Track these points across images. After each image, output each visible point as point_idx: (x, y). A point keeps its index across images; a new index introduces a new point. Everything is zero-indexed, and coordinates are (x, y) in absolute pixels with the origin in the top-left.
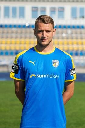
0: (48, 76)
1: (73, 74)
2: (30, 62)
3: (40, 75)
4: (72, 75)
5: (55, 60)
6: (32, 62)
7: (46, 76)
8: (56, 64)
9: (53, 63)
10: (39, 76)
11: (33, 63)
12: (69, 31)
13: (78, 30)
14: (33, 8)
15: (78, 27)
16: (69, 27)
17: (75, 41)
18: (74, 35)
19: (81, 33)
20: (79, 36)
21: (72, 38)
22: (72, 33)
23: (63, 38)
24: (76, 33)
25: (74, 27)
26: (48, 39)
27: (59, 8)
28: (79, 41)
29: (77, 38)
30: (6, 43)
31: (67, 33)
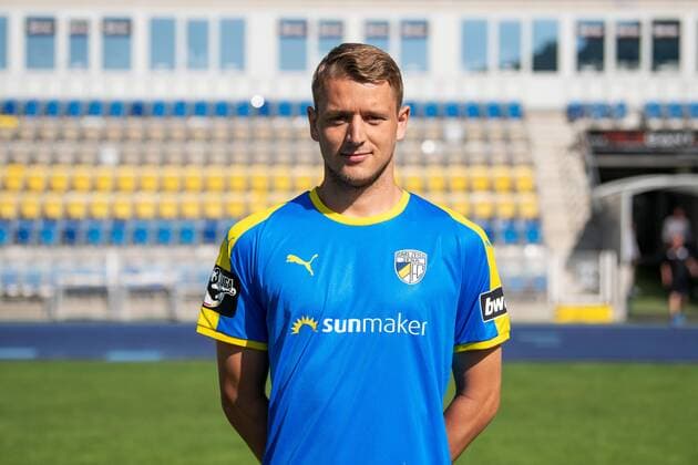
0: (377, 323)
1: (495, 314)
2: (292, 258)
3: (337, 322)
4: (486, 318)
5: (410, 252)
6: (300, 261)
7: (368, 323)
8: (414, 268)
9: (401, 266)
10: (332, 324)
11: (308, 265)
12: (454, 129)
13: (495, 126)
14: (283, 22)
15: (495, 111)
16: (453, 111)
17: (479, 174)
18: (475, 148)
19: (507, 139)
20: (498, 150)
21: (467, 163)
22: (465, 140)
23: (423, 162)
24: (485, 139)
25: (474, 111)
26: (372, 153)
27: (404, 23)
28: (500, 174)
29: (488, 163)
30: (161, 189)
31: (441, 139)
